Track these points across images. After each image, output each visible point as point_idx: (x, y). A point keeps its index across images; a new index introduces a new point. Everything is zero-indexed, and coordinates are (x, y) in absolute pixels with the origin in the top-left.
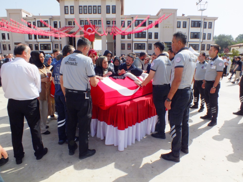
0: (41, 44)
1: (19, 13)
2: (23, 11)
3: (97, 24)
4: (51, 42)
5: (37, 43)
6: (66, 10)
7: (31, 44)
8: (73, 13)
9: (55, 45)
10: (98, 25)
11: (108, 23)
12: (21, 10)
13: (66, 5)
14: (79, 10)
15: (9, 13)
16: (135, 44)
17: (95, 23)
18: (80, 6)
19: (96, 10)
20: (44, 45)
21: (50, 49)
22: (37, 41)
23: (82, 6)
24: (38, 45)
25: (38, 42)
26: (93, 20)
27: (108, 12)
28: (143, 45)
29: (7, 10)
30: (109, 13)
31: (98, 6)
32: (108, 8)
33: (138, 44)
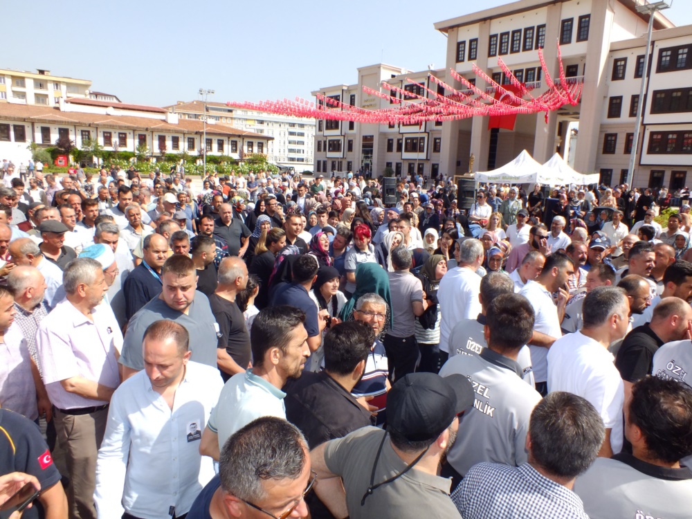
0: (407, 139)
1: (376, 74)
2: (384, 68)
3: (534, 80)
4: (425, 132)
5: (400, 137)
6: (460, 52)
7: (390, 138)
8: (475, 59)
9: (435, 139)
10: (536, 82)
11: (571, 70)
12: (379, 67)
13: (460, 40)
14: (490, 45)
15: (362, 76)
16: (652, 134)
17: (529, 76)
18: (491, 37)
19: (531, 38)
20: (412, 139)
21: (423, 151)
22: (401, 132)
23: (496, 36)
24: (402, 139)
25: (402, 134)
26: (524, 67)
27: (565, 39)
28: (670, 136)
29: (360, 70)
30: (569, 42)
31: (539, 27)
32: (566, 26)
33: (665, 134)
